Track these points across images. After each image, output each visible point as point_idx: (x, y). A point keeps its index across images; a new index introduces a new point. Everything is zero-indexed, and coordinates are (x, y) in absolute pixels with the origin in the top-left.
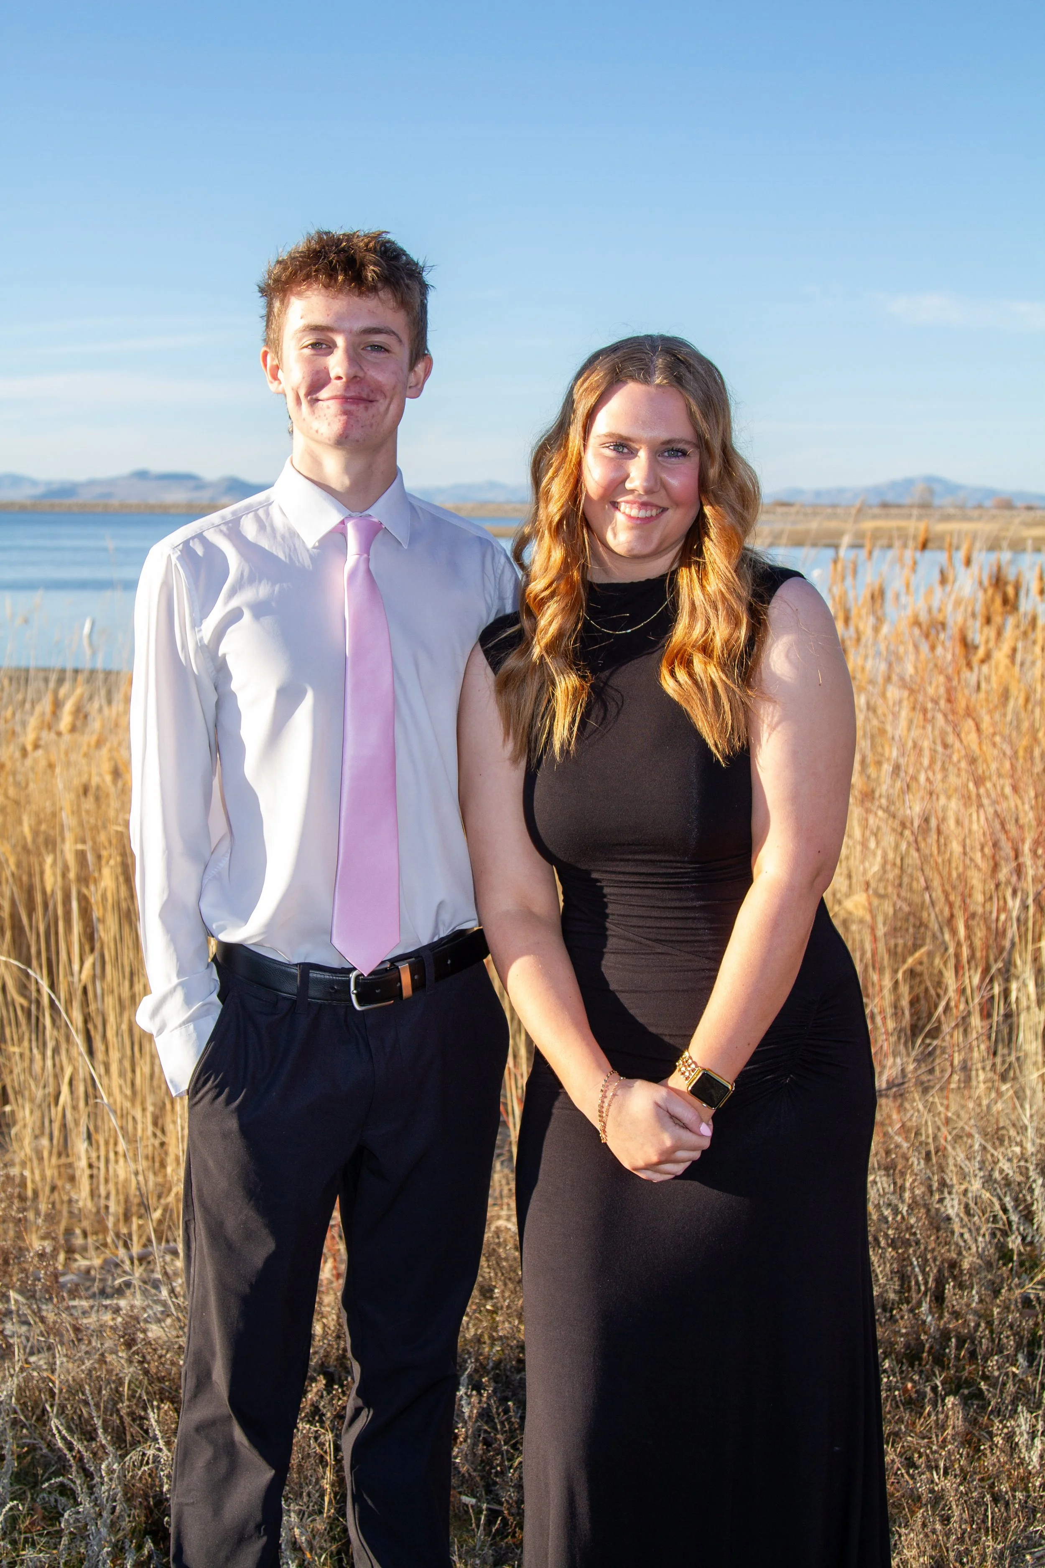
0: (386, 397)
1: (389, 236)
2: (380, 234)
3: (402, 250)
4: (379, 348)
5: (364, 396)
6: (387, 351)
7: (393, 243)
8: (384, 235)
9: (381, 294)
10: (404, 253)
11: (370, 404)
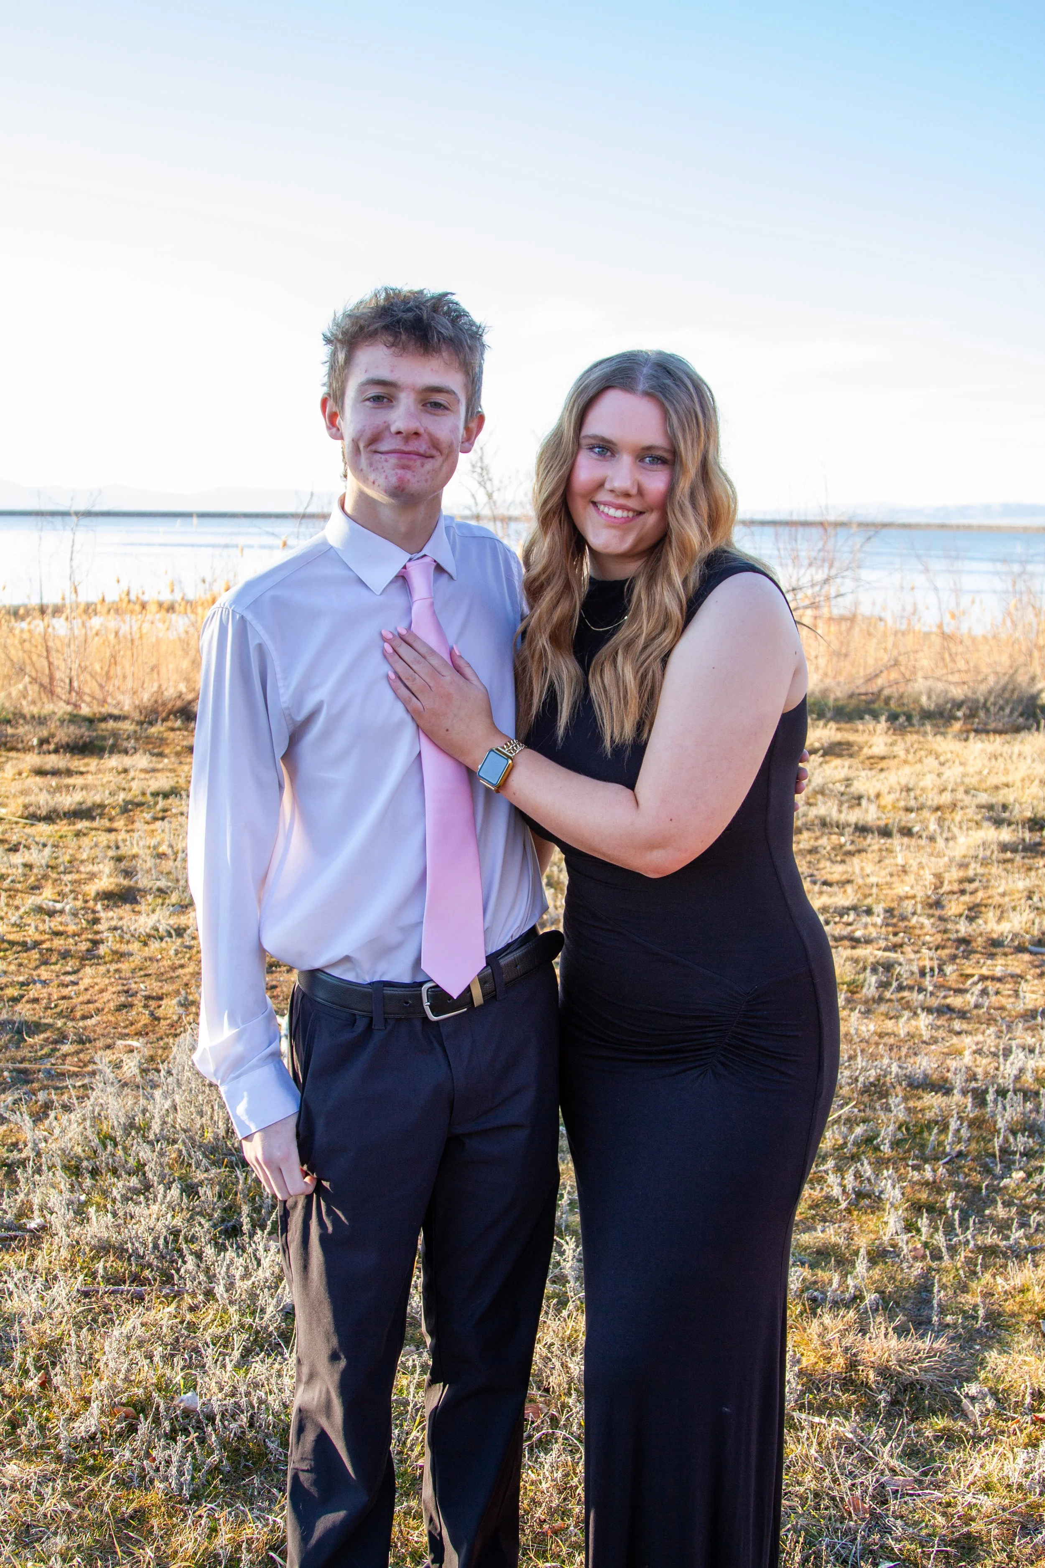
0: (441, 454)
1: (453, 298)
2: (446, 295)
3: (464, 311)
4: (437, 405)
5: (422, 451)
6: (446, 408)
7: (457, 304)
8: (450, 297)
9: (445, 354)
10: (466, 315)
11: (427, 460)
